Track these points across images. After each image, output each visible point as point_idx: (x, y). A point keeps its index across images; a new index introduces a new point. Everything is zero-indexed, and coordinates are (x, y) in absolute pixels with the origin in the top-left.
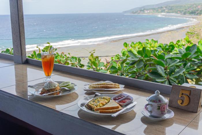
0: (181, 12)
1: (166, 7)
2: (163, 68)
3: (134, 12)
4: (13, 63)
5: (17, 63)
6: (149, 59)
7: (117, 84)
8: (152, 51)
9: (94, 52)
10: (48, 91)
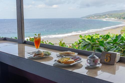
0: (117, 17)
1: (108, 15)
2: (103, 48)
3: (88, 17)
4: (17, 43)
5: (19, 43)
6: (94, 43)
7: (74, 52)
8: (96, 39)
9: (62, 40)
10: (38, 55)
